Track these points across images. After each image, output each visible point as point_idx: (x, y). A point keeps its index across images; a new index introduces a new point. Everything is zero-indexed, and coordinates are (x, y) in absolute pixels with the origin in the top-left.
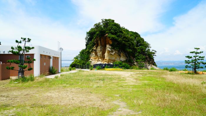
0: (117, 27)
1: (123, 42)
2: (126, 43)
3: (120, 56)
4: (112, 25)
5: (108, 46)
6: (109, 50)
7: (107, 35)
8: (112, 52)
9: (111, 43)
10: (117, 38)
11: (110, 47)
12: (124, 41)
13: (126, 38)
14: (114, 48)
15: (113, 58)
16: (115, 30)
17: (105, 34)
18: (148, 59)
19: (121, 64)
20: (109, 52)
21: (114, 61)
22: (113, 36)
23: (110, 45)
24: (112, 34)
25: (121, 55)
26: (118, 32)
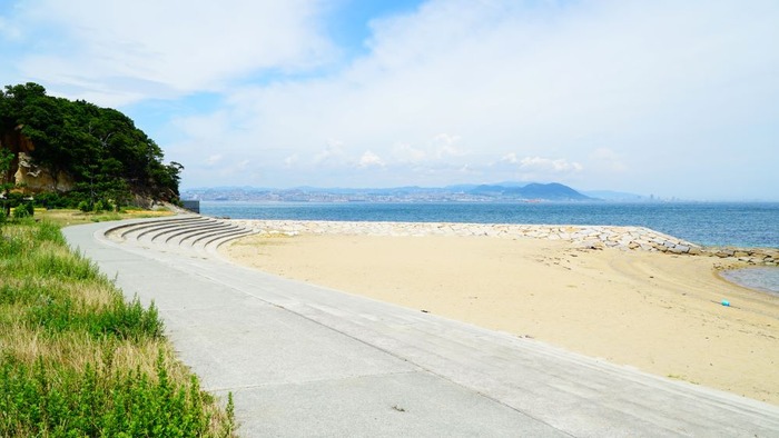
0: (49, 110)
1: (62, 148)
2: (70, 151)
3: (55, 180)
4: (35, 104)
5: (22, 156)
6: (25, 164)
7: (21, 127)
8: (33, 170)
9: (32, 148)
10: (46, 137)
11: (28, 158)
12: (65, 145)
13: (71, 138)
14: (37, 162)
15: (38, 185)
16: (41, 119)
17: (17, 125)
18: (155, 187)
19: (52, 199)
20: (25, 170)
21: (38, 191)
22: (37, 133)
23: (29, 153)
24: (35, 127)
25: (60, 177)
26: (50, 123)
